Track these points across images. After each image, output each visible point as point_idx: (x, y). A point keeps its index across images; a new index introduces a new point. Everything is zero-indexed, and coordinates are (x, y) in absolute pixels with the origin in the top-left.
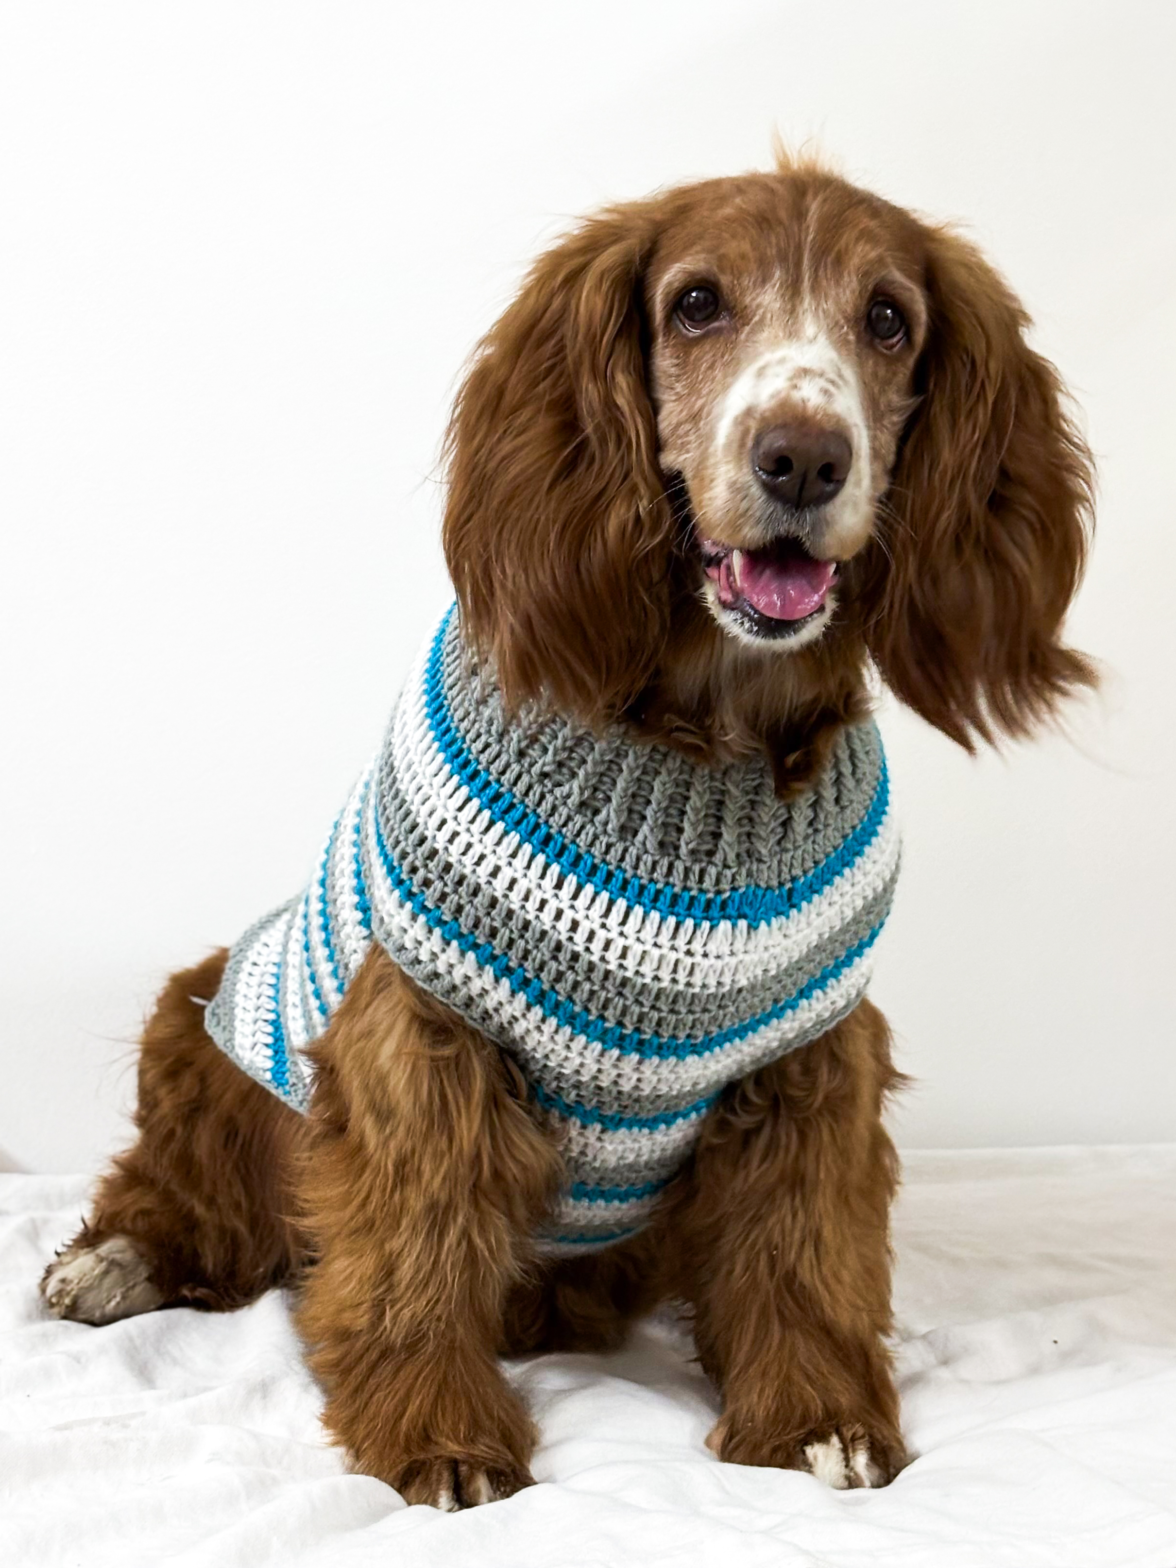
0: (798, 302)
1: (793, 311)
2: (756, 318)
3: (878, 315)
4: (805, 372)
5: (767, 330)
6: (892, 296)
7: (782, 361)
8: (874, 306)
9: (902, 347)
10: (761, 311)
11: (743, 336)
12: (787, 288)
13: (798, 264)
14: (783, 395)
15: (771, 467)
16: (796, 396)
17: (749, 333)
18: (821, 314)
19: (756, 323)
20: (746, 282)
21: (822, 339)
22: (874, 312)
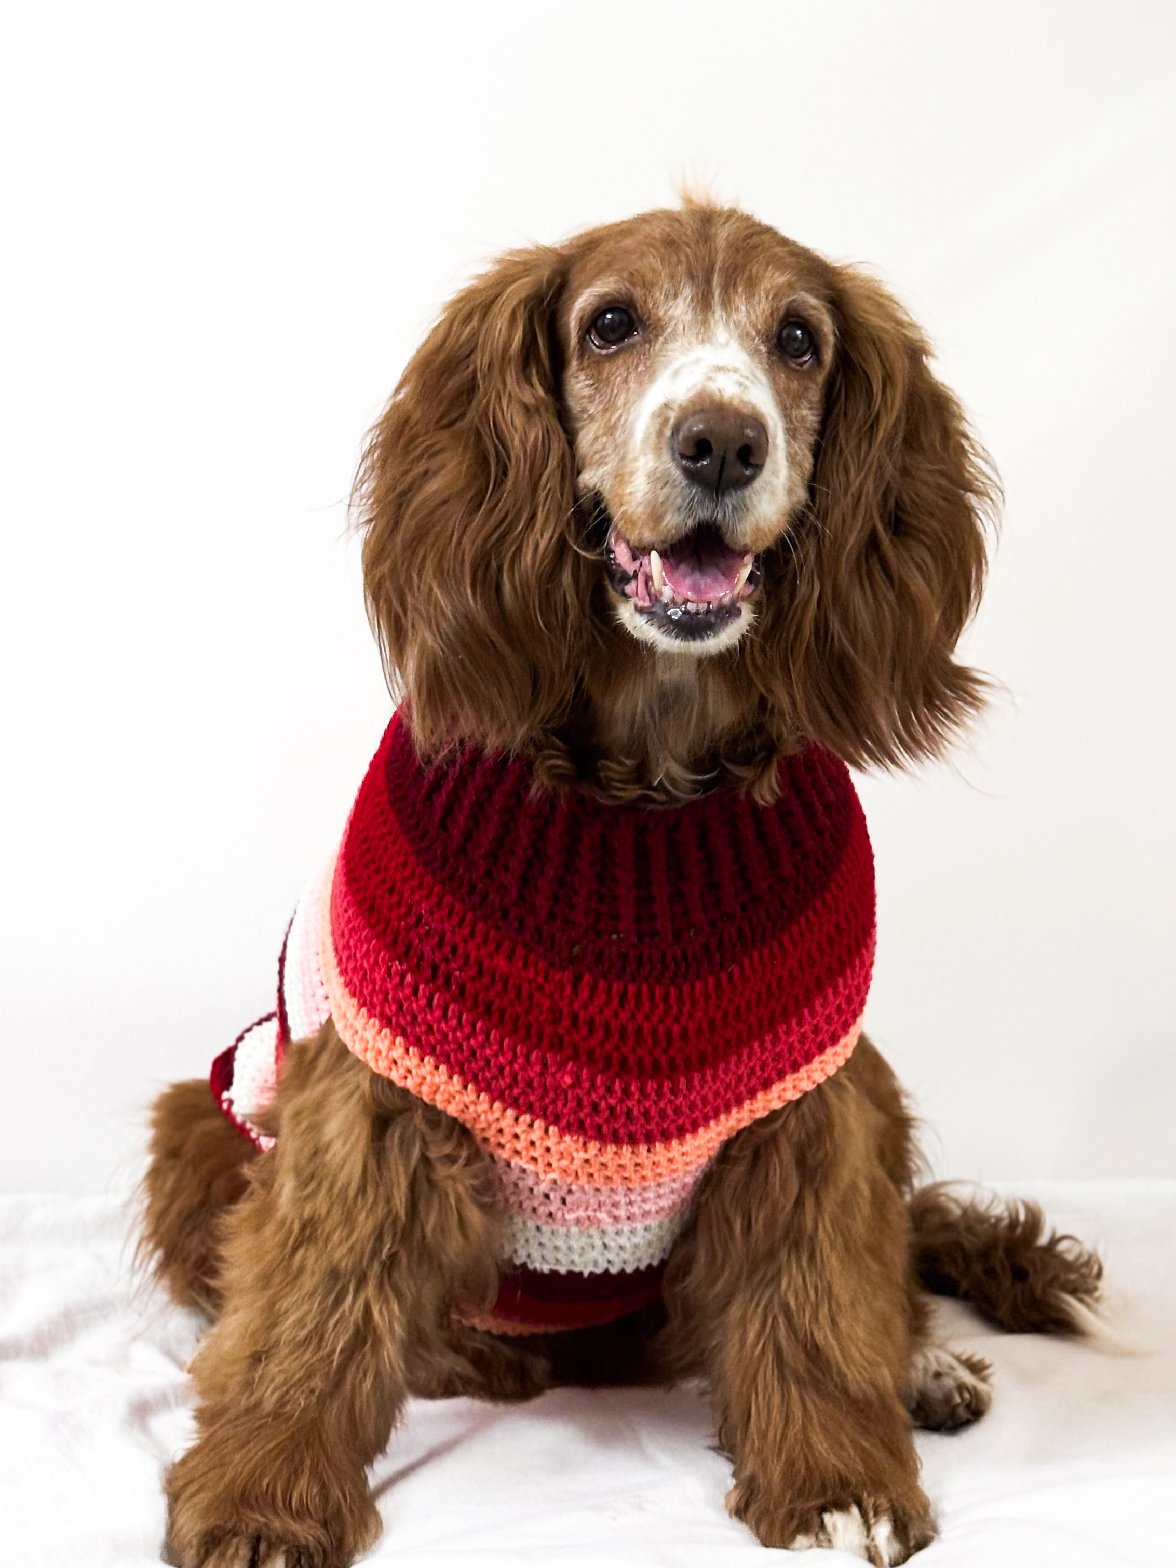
0: (710, 315)
1: (705, 321)
2: (669, 330)
3: (789, 336)
4: (720, 369)
5: (679, 339)
6: (803, 318)
7: (697, 361)
8: (785, 327)
9: (812, 365)
10: (674, 322)
11: (658, 347)
12: (698, 301)
13: (708, 281)
14: (699, 387)
15: (690, 452)
16: (713, 387)
17: (663, 343)
18: (732, 325)
19: (669, 334)
20: (658, 294)
21: (735, 345)
22: (785, 333)
